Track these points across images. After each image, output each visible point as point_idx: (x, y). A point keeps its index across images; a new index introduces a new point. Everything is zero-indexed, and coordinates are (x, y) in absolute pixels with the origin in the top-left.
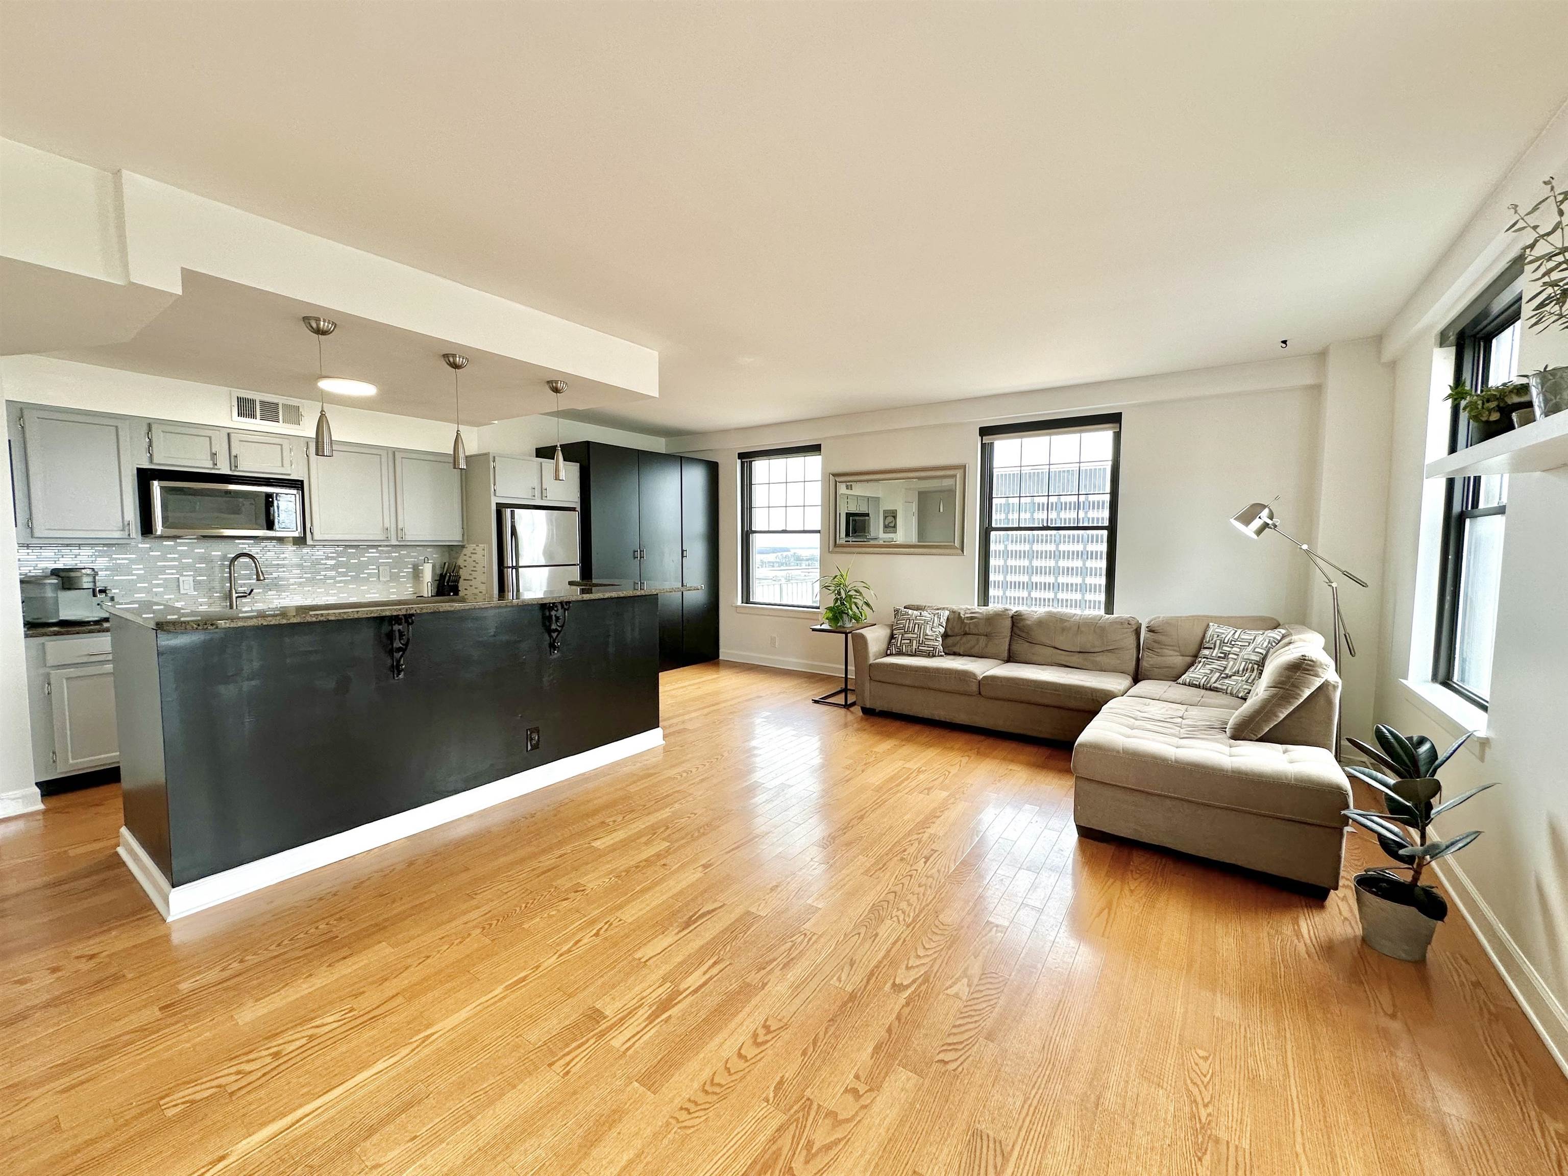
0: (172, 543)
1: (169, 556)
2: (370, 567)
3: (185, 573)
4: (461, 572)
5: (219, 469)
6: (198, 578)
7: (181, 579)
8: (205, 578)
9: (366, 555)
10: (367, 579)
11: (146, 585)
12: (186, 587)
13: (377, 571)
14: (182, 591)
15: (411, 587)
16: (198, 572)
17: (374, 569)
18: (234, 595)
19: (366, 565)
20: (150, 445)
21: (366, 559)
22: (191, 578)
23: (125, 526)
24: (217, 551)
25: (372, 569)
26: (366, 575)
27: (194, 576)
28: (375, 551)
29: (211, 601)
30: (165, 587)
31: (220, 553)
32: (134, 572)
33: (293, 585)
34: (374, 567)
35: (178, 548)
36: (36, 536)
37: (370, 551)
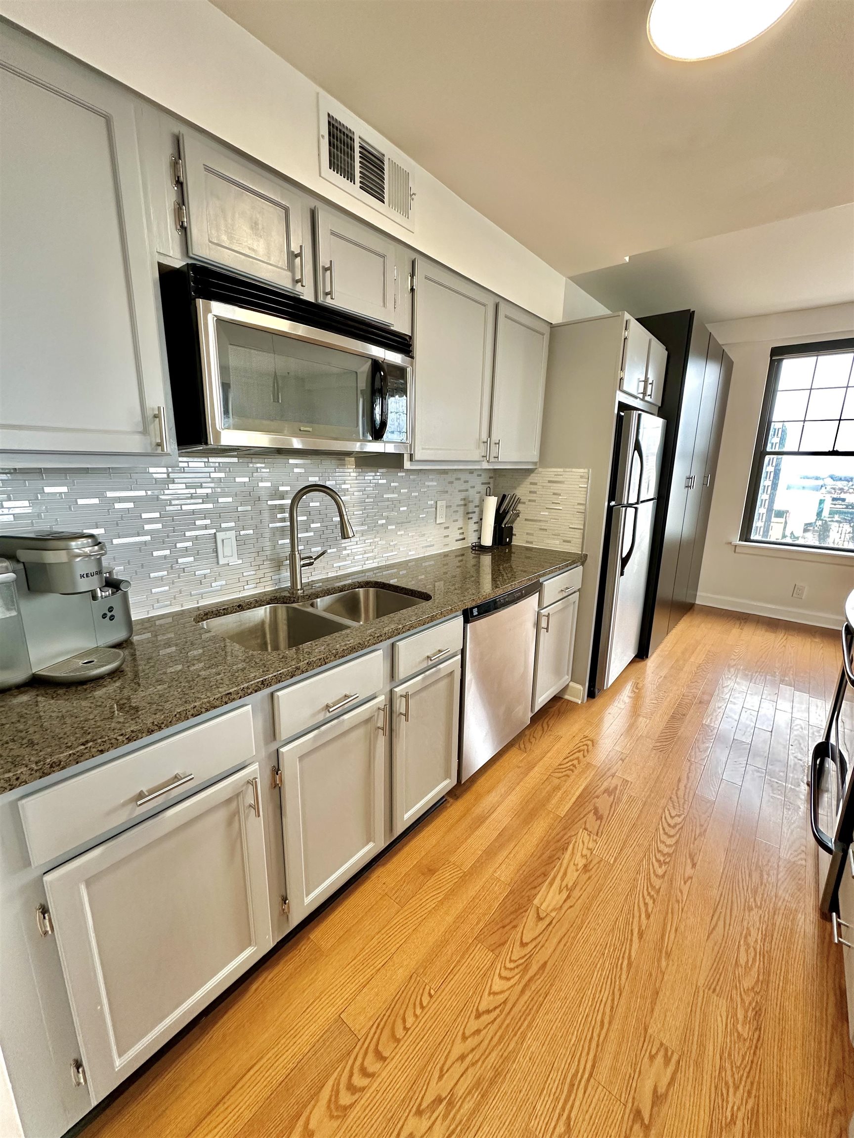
3: (223, 525)
4: (520, 507)
6: (243, 533)
7: (220, 536)
8: (251, 532)
11: (167, 552)
12: (228, 551)
13: (435, 509)
14: (222, 561)
16: (241, 522)
18: (299, 563)
20: (182, 201)
21: (426, 490)
22: (233, 534)
23: (148, 419)
27: (237, 529)
30: (197, 554)
32: (147, 527)
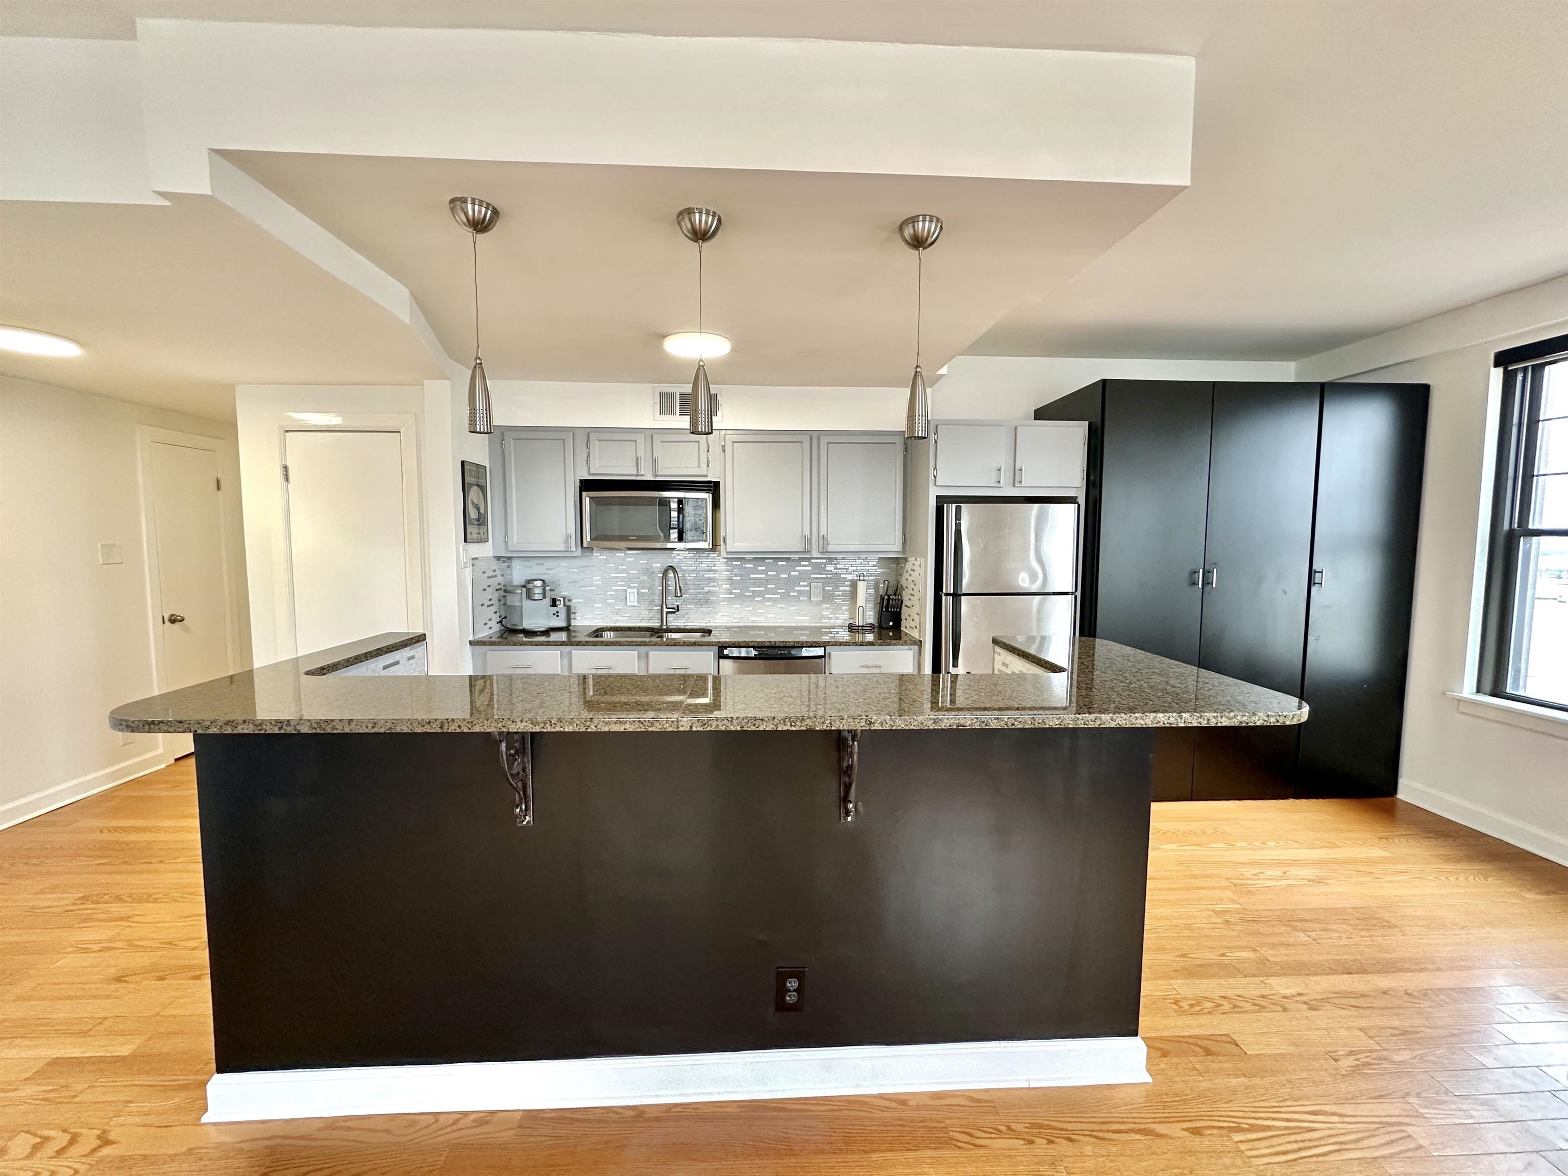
0: (623, 555)
1: (620, 567)
2: (801, 583)
3: (631, 585)
5: (643, 475)
6: (642, 591)
7: (628, 590)
8: (647, 591)
9: (798, 568)
10: (797, 598)
12: (632, 599)
13: (808, 588)
14: (629, 604)
15: (847, 611)
16: (641, 584)
17: (805, 586)
18: (665, 610)
19: (796, 581)
20: (589, 455)
21: (797, 573)
22: (636, 591)
24: (658, 562)
25: (803, 587)
26: (796, 594)
27: (638, 589)
28: (807, 563)
29: (651, 614)
30: (616, 598)
31: (659, 565)
32: (595, 583)
33: (722, 601)
34: (806, 583)
35: (628, 559)
36: (509, 549)
37: (802, 563)
